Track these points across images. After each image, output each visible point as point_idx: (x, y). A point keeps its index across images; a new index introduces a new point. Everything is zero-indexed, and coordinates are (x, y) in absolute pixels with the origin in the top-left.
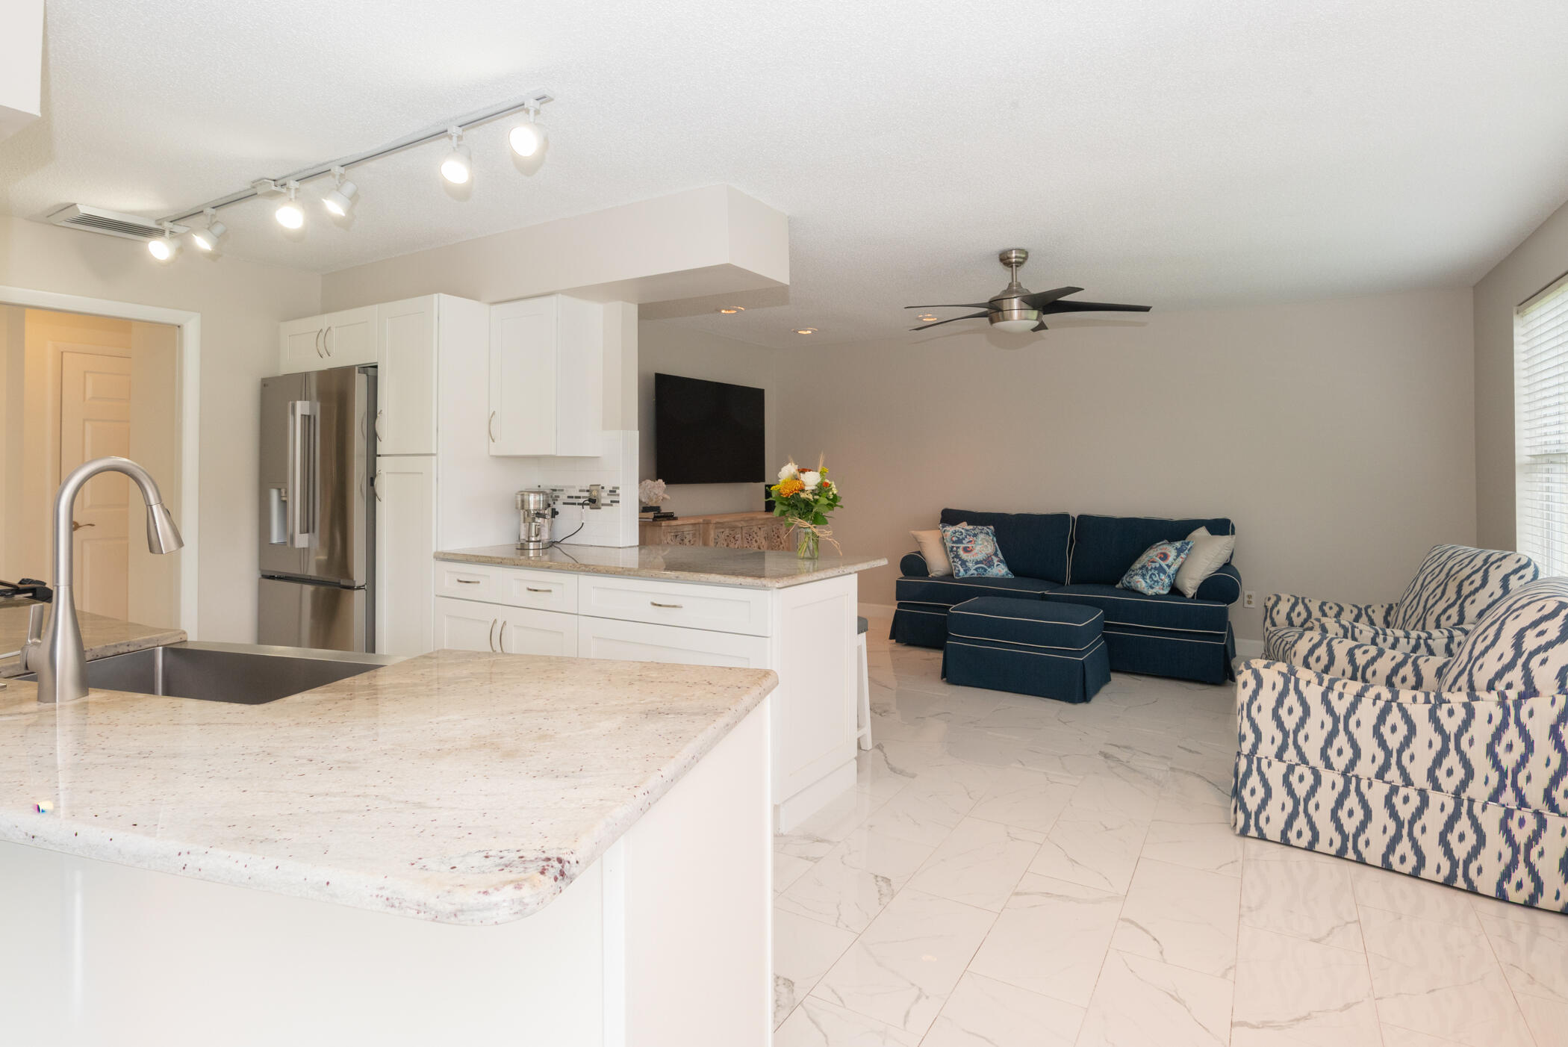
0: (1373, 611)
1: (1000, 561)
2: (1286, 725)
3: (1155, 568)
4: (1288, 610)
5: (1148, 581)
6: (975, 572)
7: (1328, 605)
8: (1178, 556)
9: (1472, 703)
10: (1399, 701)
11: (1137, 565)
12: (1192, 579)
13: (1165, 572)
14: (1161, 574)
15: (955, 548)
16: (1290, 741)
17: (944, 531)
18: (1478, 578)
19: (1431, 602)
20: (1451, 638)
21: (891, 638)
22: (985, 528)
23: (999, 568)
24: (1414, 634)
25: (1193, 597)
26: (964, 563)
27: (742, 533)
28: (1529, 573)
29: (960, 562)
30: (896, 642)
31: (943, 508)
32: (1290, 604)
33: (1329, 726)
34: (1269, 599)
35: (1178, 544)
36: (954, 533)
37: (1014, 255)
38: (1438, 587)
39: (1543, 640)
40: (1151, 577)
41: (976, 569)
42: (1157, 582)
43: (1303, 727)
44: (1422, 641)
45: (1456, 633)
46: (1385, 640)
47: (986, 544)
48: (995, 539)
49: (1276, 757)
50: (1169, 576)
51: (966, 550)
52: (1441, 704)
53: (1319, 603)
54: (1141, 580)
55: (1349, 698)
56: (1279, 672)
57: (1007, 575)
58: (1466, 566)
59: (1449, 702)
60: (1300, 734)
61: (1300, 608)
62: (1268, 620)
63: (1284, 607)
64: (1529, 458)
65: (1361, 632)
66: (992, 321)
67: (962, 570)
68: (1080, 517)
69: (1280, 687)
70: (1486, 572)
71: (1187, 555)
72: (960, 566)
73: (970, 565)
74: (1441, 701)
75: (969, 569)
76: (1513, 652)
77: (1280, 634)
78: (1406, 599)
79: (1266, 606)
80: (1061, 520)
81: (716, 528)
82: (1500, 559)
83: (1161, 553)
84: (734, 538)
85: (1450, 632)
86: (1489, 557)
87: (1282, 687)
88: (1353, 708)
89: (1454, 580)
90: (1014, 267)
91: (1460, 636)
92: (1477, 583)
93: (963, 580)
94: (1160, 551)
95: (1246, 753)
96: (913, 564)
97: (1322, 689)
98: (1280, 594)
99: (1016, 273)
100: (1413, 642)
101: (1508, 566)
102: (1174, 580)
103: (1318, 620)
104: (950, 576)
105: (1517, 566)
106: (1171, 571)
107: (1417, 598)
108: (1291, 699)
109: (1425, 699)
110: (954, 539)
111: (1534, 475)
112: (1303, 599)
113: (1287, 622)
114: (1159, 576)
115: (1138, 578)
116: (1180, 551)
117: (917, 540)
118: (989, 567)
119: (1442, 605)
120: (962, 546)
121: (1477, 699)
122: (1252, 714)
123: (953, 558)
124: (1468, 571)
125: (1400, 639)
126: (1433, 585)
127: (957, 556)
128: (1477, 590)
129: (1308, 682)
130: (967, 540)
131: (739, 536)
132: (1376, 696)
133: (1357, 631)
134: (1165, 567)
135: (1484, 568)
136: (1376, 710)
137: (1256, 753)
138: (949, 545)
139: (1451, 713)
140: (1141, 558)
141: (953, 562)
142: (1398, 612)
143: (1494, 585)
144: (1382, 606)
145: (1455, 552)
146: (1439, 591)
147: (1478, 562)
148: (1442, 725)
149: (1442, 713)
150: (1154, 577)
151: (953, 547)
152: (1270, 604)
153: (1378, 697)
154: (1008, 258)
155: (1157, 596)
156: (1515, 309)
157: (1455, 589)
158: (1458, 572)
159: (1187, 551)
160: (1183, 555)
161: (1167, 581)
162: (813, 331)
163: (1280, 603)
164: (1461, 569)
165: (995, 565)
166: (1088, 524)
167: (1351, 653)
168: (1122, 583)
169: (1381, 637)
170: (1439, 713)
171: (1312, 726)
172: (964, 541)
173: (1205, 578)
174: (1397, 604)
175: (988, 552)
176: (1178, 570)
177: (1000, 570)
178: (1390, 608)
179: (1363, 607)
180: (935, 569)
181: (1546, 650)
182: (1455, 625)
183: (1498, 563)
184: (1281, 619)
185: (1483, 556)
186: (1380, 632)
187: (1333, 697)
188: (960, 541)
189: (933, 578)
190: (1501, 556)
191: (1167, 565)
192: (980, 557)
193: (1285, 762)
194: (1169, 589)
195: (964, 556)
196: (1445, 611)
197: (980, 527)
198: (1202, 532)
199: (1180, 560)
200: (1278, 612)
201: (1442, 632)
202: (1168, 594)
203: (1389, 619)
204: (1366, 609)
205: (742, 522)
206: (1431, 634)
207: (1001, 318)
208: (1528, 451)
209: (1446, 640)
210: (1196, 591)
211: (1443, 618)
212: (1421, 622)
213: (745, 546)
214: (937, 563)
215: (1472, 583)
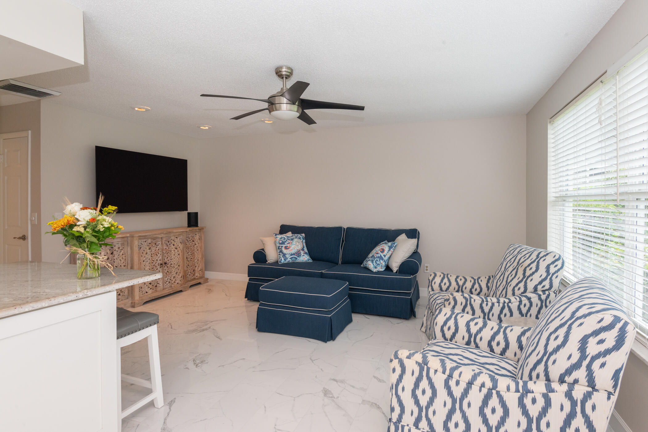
0: (481, 281)
1: (305, 253)
2: (421, 402)
3: (378, 257)
4: (440, 281)
5: (375, 264)
6: (290, 260)
7: (459, 278)
8: (389, 251)
9: (550, 394)
10: (498, 389)
11: (370, 255)
12: (396, 262)
13: (383, 259)
14: (381, 260)
15: (280, 247)
16: (424, 414)
17: (276, 238)
18: (534, 266)
19: (510, 279)
20: (521, 302)
21: (245, 298)
22: (299, 235)
23: (304, 257)
24: (502, 300)
25: (397, 272)
26: (284, 255)
27: (162, 241)
28: (559, 263)
29: (282, 255)
30: (248, 300)
31: (281, 225)
32: (441, 278)
33: (449, 405)
34: (431, 275)
35: (390, 244)
36: (281, 239)
37: (284, 70)
38: (513, 270)
39: (602, 348)
40: (376, 262)
41: (291, 258)
42: (379, 264)
43: (432, 405)
44: (506, 304)
45: (523, 299)
46: (487, 305)
47: (298, 244)
48: (304, 241)
49: (414, 426)
50: (385, 261)
51: (286, 248)
52: (527, 393)
53: (455, 277)
54: (371, 263)
55: (463, 385)
56: (417, 362)
57: (308, 260)
58: (528, 258)
59: (533, 392)
60: (429, 410)
61: (446, 280)
62: (430, 287)
63: (438, 280)
64: (555, 198)
65: (475, 300)
66: (270, 112)
67: (283, 259)
68: (347, 228)
69: (417, 374)
70: (538, 262)
71: (394, 250)
72: (282, 257)
73: (287, 256)
74: (527, 391)
75: (287, 258)
76: (579, 355)
77: (435, 297)
78: (497, 275)
79: (429, 280)
80: (338, 229)
81: (139, 239)
82: (545, 256)
83: (382, 249)
84: (155, 244)
85: (520, 298)
86: (539, 253)
87: (418, 374)
88: (466, 393)
89: (522, 266)
90: (284, 78)
91: (525, 300)
92: (534, 269)
93: (284, 265)
94: (381, 248)
95: (395, 421)
96: (260, 256)
97: (445, 376)
98: (436, 273)
99: (286, 82)
100: (501, 305)
101: (549, 259)
102: (388, 263)
103: (452, 295)
104: (276, 263)
105: (554, 259)
106: (386, 258)
107: (503, 276)
108: (424, 384)
109: (516, 389)
110: (281, 242)
111: (557, 207)
112: (447, 275)
113: (439, 289)
114: (380, 261)
115: (370, 263)
116: (390, 247)
117: (262, 242)
118: (298, 257)
119: (515, 281)
120: (284, 246)
121: (553, 391)
122: (399, 393)
123: (279, 252)
124: (528, 262)
125: (495, 304)
126: (511, 269)
127: (281, 251)
128: (533, 273)
129: (436, 371)
130: (287, 242)
131: (160, 243)
132: (481, 385)
133: (472, 300)
134: (383, 256)
135: (537, 260)
136: (481, 396)
137: (401, 422)
138: (278, 245)
139: (534, 401)
140: (372, 251)
141: (279, 255)
142: (493, 281)
143: (542, 271)
144: (486, 278)
145: (522, 249)
146: (514, 272)
147: (534, 256)
148: (528, 410)
149: (528, 401)
150: (377, 262)
151: (279, 246)
152: (431, 278)
153: (483, 385)
154: (280, 72)
155: (379, 273)
156: (549, 120)
157: (522, 272)
158: (523, 262)
159: (394, 248)
160: (392, 250)
161: (384, 264)
162: (209, 128)
163: (436, 278)
164: (525, 260)
165: (302, 255)
166: (351, 231)
167: (468, 325)
168: (363, 265)
169: (485, 303)
170: (525, 401)
171: (438, 404)
172: (285, 243)
173: (402, 262)
174: (493, 276)
175: (298, 249)
176: (390, 258)
177: (305, 258)
178: (489, 278)
179: (476, 278)
180: (270, 259)
181: (605, 356)
182: (522, 293)
183: (544, 258)
184: (436, 287)
185: (535, 254)
186: (485, 300)
187: (452, 383)
188: (283, 243)
189: (270, 264)
190: (545, 254)
191: (384, 255)
192: (293, 252)
193: (420, 429)
194: (385, 268)
195: (285, 251)
196: (517, 285)
197: (296, 235)
198: (403, 236)
199: (390, 252)
200: (435, 283)
201: (516, 299)
202: (384, 271)
203: (489, 285)
204: (478, 279)
205: (162, 235)
206: (511, 300)
207: (274, 109)
208: (554, 195)
209: (518, 303)
210: (398, 268)
211: (516, 289)
212: (505, 290)
213: (165, 248)
214: (272, 255)
215: (531, 269)
